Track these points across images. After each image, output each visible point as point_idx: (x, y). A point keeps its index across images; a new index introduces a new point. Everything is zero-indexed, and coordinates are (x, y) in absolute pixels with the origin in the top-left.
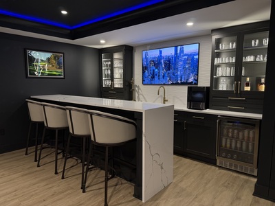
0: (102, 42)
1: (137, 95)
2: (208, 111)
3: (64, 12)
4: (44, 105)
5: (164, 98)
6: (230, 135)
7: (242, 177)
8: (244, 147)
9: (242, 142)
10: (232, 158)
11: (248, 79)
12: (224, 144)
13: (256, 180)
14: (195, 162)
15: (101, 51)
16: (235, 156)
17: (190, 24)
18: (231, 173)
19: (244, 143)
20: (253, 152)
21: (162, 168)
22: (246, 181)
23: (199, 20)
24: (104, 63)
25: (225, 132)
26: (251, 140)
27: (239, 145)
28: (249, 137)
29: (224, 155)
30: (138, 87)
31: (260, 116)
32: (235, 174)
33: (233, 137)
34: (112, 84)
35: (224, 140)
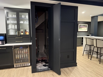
2: (7, 45)
6: (19, 53)
7: (26, 68)
8: (25, 57)
11: (22, 30)
12: (16, 58)
16: (21, 61)
18: (21, 68)
19: (24, 55)
20: (28, 57)
22: (28, 69)
25: (16, 52)
27: (22, 56)
28: (26, 52)
29: (17, 62)
32: (23, 68)
33: (20, 54)
35: (16, 56)
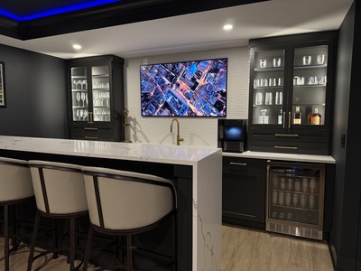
0: (77, 47)
1: (132, 132)
2: (248, 154)
5: (178, 136)
6: (283, 186)
8: (303, 202)
9: (299, 196)
10: (285, 219)
11: (298, 109)
12: (275, 200)
16: (290, 215)
17: (228, 27)
20: (317, 208)
22: (315, 251)
23: (239, 22)
24: (74, 82)
26: (312, 191)
27: (295, 200)
28: (309, 188)
29: (274, 214)
30: (134, 120)
33: (286, 189)
34: (91, 116)
35: (275, 194)
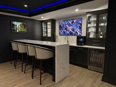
0: (42, 18)
1: (57, 40)
2: (85, 46)
3: (26, 6)
4: (17, 44)
5: (68, 41)
6: (94, 56)
7: (98, 73)
8: (99, 61)
9: (98, 59)
10: (94, 66)
11: (101, 33)
12: (91, 60)
13: (102, 75)
14: (80, 67)
15: (42, 21)
16: (96, 65)
17: (77, 10)
18: (94, 72)
19: (99, 59)
20: (103, 63)
21: (64, 69)
22: (100, 75)
23: (80, 9)
25: (92, 55)
26: (102, 58)
27: (97, 61)
29: (91, 64)
30: (57, 36)
31: (104, 48)
32: (95, 72)
33: (95, 57)
34: (47, 35)
35: (91, 58)
